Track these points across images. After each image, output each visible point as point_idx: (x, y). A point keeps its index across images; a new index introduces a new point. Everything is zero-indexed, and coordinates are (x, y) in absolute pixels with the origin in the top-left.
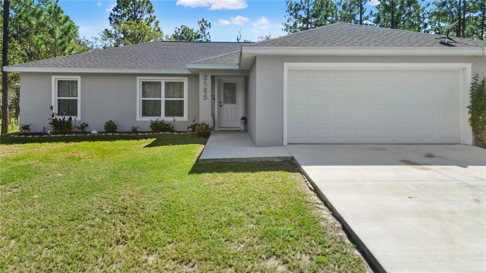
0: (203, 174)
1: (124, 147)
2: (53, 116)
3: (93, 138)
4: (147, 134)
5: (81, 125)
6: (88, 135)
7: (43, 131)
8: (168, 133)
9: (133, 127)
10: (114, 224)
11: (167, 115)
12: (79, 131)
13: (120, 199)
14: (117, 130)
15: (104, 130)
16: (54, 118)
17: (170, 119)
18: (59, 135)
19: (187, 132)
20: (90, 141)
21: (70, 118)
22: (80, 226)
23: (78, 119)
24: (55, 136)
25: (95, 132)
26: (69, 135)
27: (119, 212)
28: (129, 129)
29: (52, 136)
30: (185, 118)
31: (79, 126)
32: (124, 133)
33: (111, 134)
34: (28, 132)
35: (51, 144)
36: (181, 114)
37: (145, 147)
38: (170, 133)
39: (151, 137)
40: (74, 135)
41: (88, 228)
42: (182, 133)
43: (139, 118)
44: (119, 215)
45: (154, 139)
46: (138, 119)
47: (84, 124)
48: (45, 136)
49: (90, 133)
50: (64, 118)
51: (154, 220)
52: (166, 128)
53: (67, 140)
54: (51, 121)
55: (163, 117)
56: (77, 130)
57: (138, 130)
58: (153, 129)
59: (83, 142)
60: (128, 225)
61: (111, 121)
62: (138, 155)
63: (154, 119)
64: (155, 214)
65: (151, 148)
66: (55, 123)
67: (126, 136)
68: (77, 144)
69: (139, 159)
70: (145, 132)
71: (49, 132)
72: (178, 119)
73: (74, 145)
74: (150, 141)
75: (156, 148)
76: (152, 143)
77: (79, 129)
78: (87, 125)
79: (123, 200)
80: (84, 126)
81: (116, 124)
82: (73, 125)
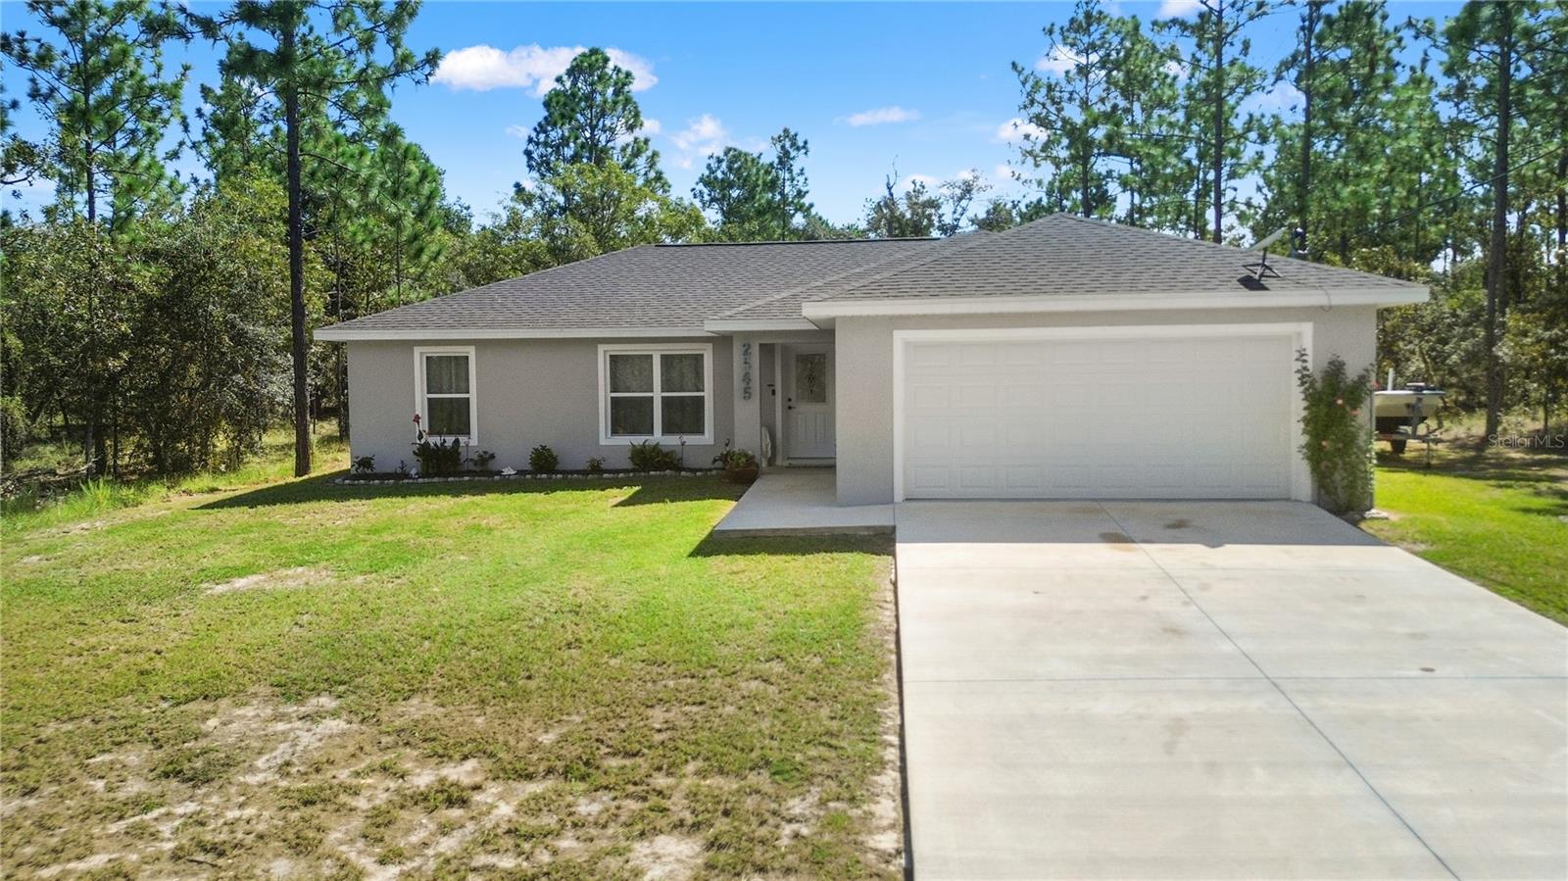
0: (713, 558)
1: (572, 506)
2: (420, 437)
3: (508, 486)
4: (621, 475)
5: (480, 456)
6: (497, 478)
7: (399, 471)
8: (668, 472)
9: (593, 460)
10: (563, 626)
11: (667, 429)
12: (475, 468)
13: (570, 594)
14: (558, 467)
15: (529, 468)
16: (423, 441)
17: (672, 441)
18: (436, 480)
19: (710, 470)
20: (503, 493)
21: (457, 441)
22: (515, 627)
23: (473, 441)
24: (426, 480)
25: (508, 471)
26: (457, 479)
27: (570, 611)
28: (585, 466)
29: (420, 480)
30: (708, 437)
31: (476, 457)
32: (572, 472)
33: (544, 476)
34: (369, 471)
35: (424, 499)
36: (699, 429)
37: (616, 506)
38: (673, 473)
39: (630, 483)
40: (466, 478)
41: (526, 630)
42: (698, 474)
43: (605, 439)
44: (570, 615)
45: (637, 488)
46: (603, 441)
47: (485, 453)
48: (406, 481)
49: (499, 473)
50: (445, 441)
51: (623, 622)
52: (665, 463)
53: (456, 491)
54: (415, 448)
55: (658, 437)
56: (472, 467)
57: (603, 466)
58: (636, 464)
59: (490, 496)
60: (582, 626)
61: (543, 448)
62: (600, 523)
63: (638, 440)
64: (624, 614)
65: (627, 508)
66: (424, 451)
67: (577, 480)
68: (478, 499)
69: (603, 529)
70: (618, 471)
71: (413, 472)
72: (691, 439)
73: (473, 503)
74: (628, 492)
75: (638, 507)
76: (630, 497)
77: (475, 465)
78: (492, 456)
79: (575, 595)
80: (485, 459)
81: (555, 454)
82: (463, 457)
